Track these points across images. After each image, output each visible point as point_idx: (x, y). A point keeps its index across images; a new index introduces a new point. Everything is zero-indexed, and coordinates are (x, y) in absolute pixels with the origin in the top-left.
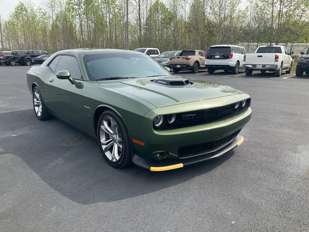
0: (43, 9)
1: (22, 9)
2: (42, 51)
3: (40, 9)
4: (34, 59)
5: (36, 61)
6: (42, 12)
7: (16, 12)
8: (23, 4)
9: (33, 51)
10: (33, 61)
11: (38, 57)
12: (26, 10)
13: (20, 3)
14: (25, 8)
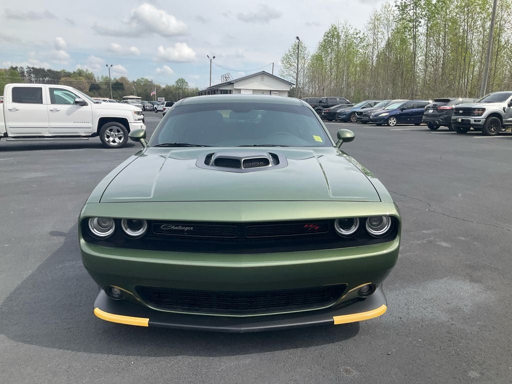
0: (362, 33)
1: (333, 36)
2: (340, 98)
3: (357, 34)
4: (325, 110)
5: (327, 113)
6: (359, 37)
7: (324, 40)
8: (335, 28)
9: (327, 98)
10: (323, 114)
11: (332, 108)
12: (338, 37)
13: (333, 27)
14: (338, 33)
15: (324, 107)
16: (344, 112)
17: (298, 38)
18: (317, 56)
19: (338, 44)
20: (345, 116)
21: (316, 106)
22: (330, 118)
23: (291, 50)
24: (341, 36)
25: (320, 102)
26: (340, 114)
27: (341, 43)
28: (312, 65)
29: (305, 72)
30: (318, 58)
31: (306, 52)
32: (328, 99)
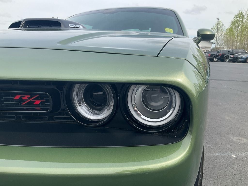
1: (239, 17)
2: (241, 49)
4: (231, 56)
5: (232, 58)
7: (234, 20)
10: (230, 58)
11: (235, 55)
12: (243, 17)
13: (240, 12)
14: (243, 15)
15: (231, 54)
16: (243, 57)
17: (218, 19)
18: (230, 29)
19: (242, 21)
20: (243, 59)
21: (226, 54)
22: (234, 60)
23: (215, 26)
24: (244, 17)
25: (229, 52)
26: (240, 58)
27: (244, 21)
28: (226, 34)
29: (223, 37)
30: (230, 30)
31: (223, 27)
32: (234, 50)
